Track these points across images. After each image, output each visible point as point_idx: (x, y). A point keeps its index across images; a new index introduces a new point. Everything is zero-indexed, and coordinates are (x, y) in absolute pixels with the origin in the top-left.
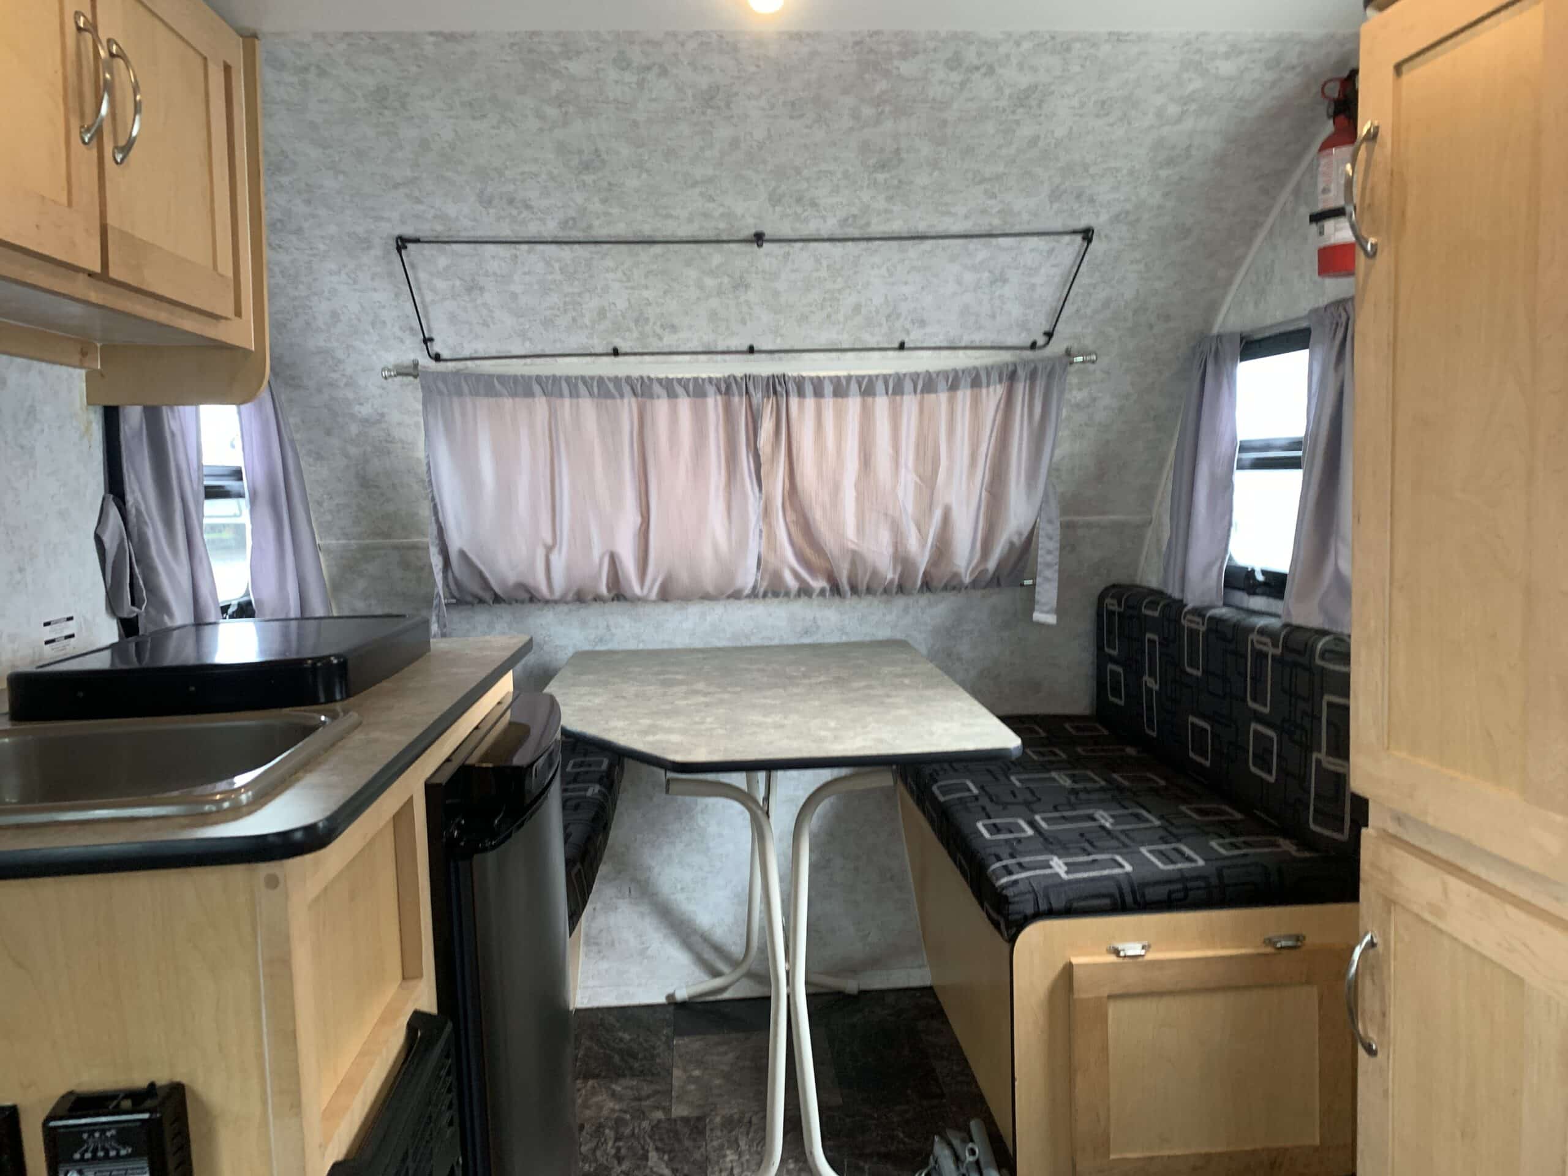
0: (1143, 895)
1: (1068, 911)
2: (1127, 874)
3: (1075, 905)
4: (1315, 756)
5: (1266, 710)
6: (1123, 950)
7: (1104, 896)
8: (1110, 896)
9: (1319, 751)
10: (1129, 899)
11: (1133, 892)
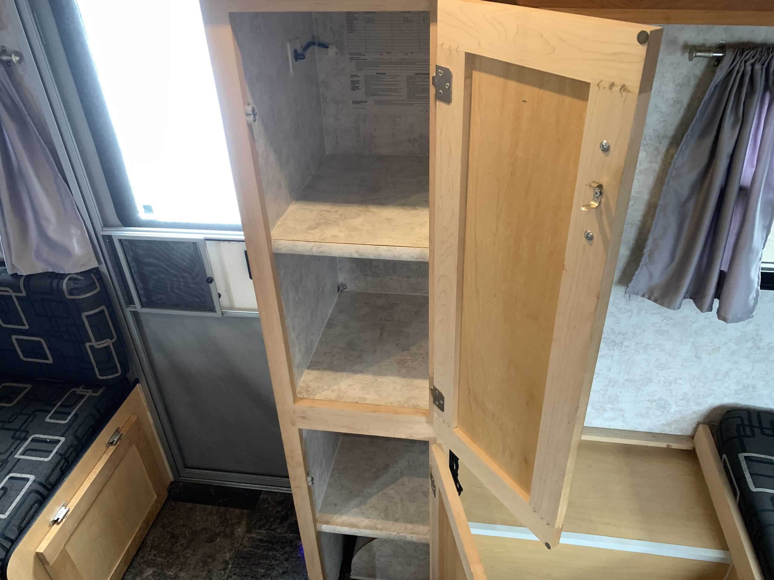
0: (50, 483)
1: (22, 531)
2: (34, 481)
3: (23, 525)
4: (87, 345)
5: (27, 327)
6: (58, 519)
7: (34, 504)
8: (36, 502)
9: (90, 341)
10: (45, 492)
11: (44, 486)
